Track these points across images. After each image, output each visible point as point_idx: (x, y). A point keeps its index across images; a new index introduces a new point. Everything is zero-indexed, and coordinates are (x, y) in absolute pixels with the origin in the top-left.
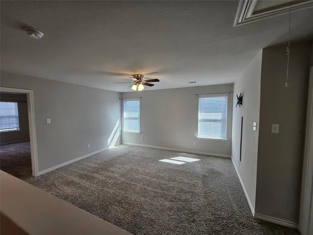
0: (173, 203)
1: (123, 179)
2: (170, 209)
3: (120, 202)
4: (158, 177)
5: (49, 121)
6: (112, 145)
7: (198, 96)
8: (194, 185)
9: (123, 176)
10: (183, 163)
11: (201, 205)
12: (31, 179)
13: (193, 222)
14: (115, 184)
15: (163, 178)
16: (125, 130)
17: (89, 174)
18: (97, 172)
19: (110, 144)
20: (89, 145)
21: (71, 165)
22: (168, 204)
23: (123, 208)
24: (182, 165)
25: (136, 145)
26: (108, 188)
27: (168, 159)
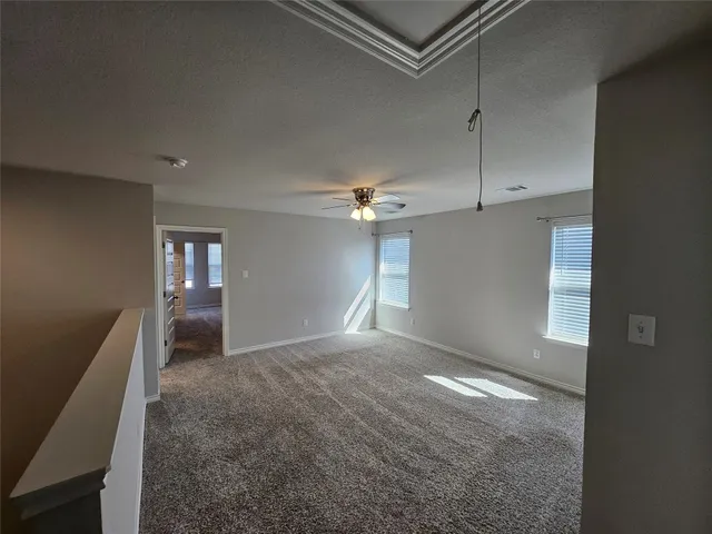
0: (383, 465)
1: (329, 393)
2: (369, 473)
3: (298, 427)
4: (395, 408)
5: (246, 274)
6: (352, 327)
7: (548, 221)
8: (463, 449)
9: (332, 387)
10: (480, 395)
11: (441, 494)
12: (219, 358)
13: (394, 515)
14: (311, 397)
15: (402, 412)
16: (381, 300)
17: (287, 369)
18: (298, 370)
19: (348, 325)
20: (306, 322)
21: (273, 350)
22: (372, 462)
23: (296, 437)
24: (474, 400)
25: (400, 334)
26: (298, 399)
27: (448, 377)
